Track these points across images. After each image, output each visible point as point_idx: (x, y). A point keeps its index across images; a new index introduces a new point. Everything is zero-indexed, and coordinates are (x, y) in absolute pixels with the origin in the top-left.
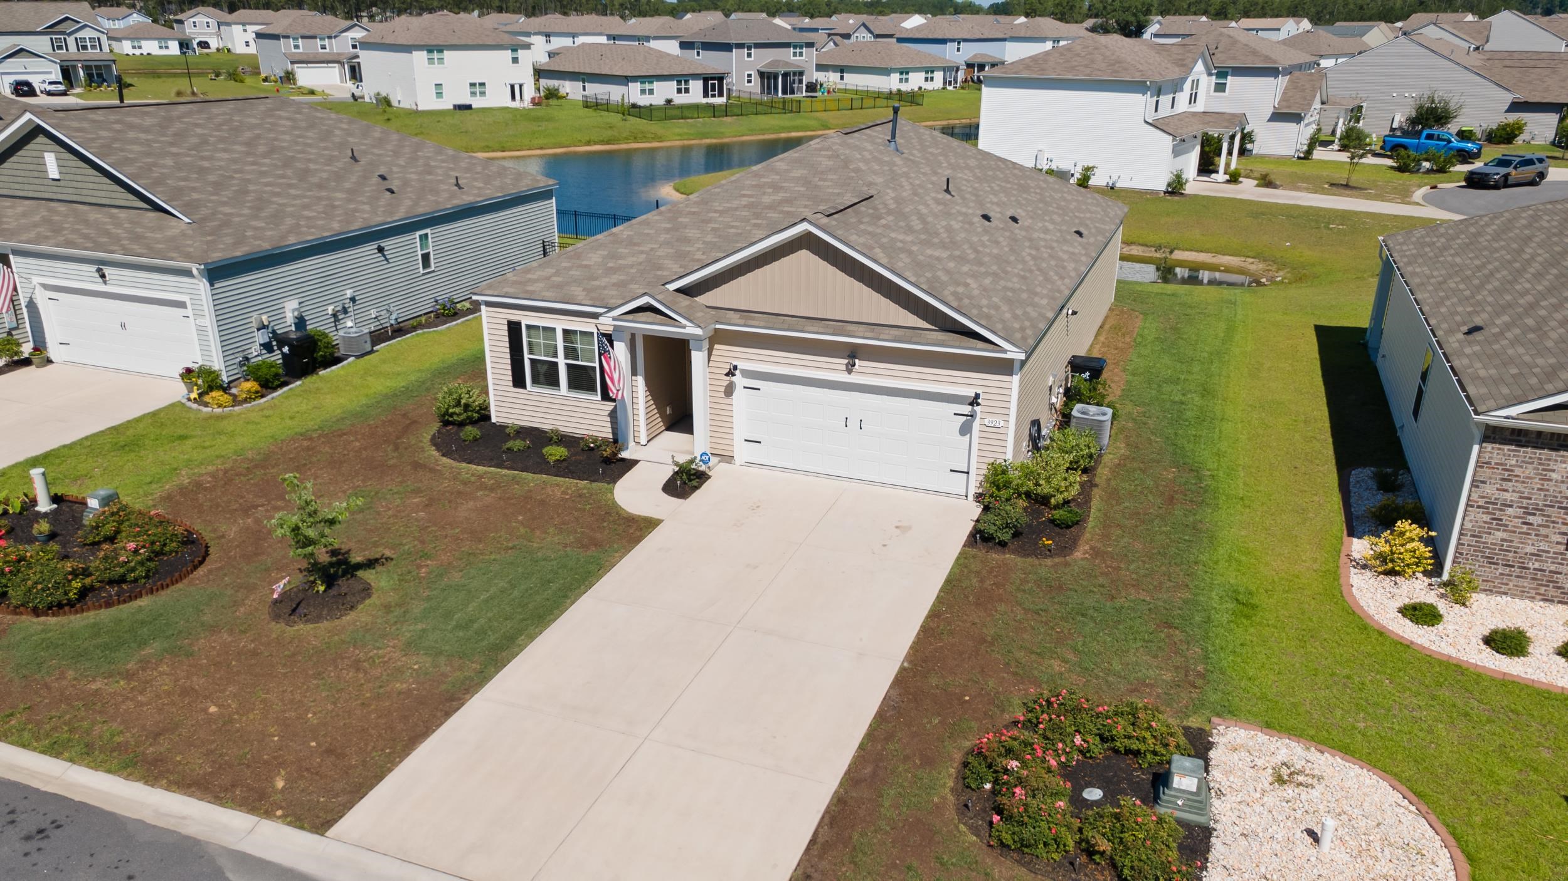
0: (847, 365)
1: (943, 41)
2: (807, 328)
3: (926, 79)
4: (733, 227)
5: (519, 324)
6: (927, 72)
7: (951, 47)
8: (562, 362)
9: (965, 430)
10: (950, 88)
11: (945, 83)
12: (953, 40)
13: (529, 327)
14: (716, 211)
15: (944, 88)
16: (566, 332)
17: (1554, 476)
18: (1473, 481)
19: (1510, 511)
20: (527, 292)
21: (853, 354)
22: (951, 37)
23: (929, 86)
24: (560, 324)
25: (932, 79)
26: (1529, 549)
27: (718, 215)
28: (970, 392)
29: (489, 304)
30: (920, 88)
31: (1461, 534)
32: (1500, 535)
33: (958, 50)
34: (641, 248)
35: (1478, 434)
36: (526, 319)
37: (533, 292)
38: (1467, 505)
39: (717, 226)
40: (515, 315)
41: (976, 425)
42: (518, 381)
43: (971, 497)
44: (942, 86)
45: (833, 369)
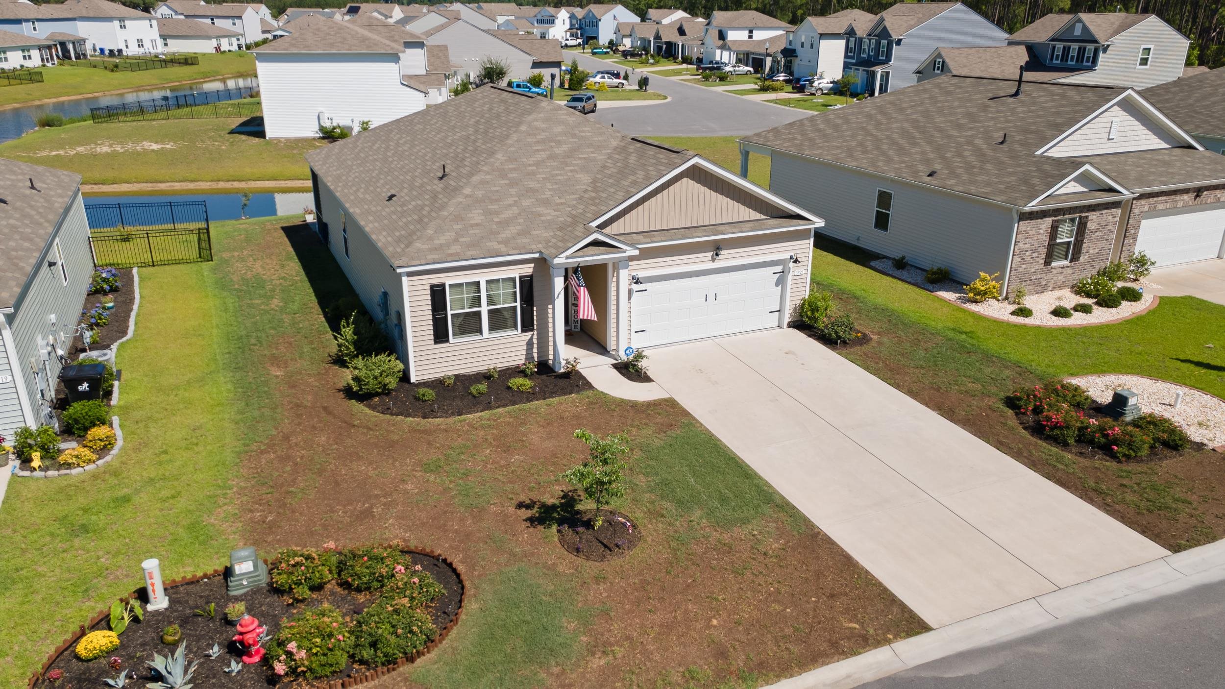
0: (712, 256)
1: (18, 21)
2: (695, 234)
3: (25, 57)
4: (557, 175)
5: (443, 285)
6: (23, 51)
7: (26, 27)
8: (484, 309)
9: (781, 281)
10: (49, 65)
11: (42, 60)
12: (27, 20)
13: (451, 286)
14: (530, 165)
15: (44, 66)
16: (488, 282)
17: (1042, 231)
18: (1015, 242)
19: (1028, 253)
20: (451, 255)
21: (717, 248)
22: (24, 17)
23: (29, 64)
24: (482, 277)
25: (30, 57)
26: (1033, 270)
27: (534, 168)
28: (787, 256)
29: (409, 274)
30: (22, 66)
31: (1011, 270)
32: (1024, 266)
33: (35, 29)
34: (505, 203)
35: (1016, 218)
36: (448, 280)
37: (457, 254)
38: (1013, 255)
39: (544, 176)
40: (437, 279)
41: (790, 277)
42: (440, 335)
43: (785, 326)
44: (40, 63)
45: (702, 261)
